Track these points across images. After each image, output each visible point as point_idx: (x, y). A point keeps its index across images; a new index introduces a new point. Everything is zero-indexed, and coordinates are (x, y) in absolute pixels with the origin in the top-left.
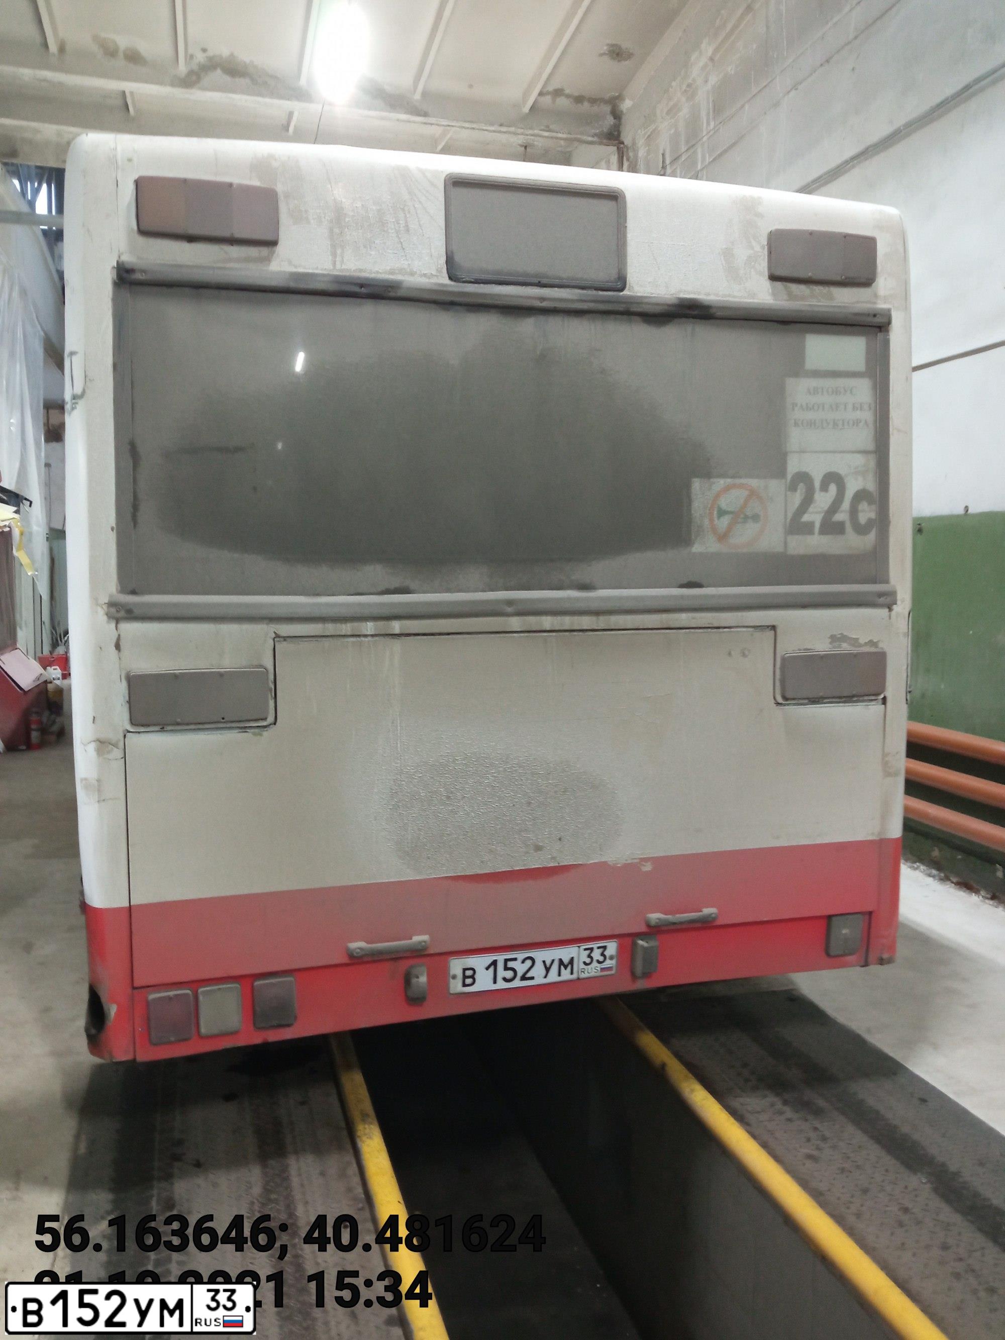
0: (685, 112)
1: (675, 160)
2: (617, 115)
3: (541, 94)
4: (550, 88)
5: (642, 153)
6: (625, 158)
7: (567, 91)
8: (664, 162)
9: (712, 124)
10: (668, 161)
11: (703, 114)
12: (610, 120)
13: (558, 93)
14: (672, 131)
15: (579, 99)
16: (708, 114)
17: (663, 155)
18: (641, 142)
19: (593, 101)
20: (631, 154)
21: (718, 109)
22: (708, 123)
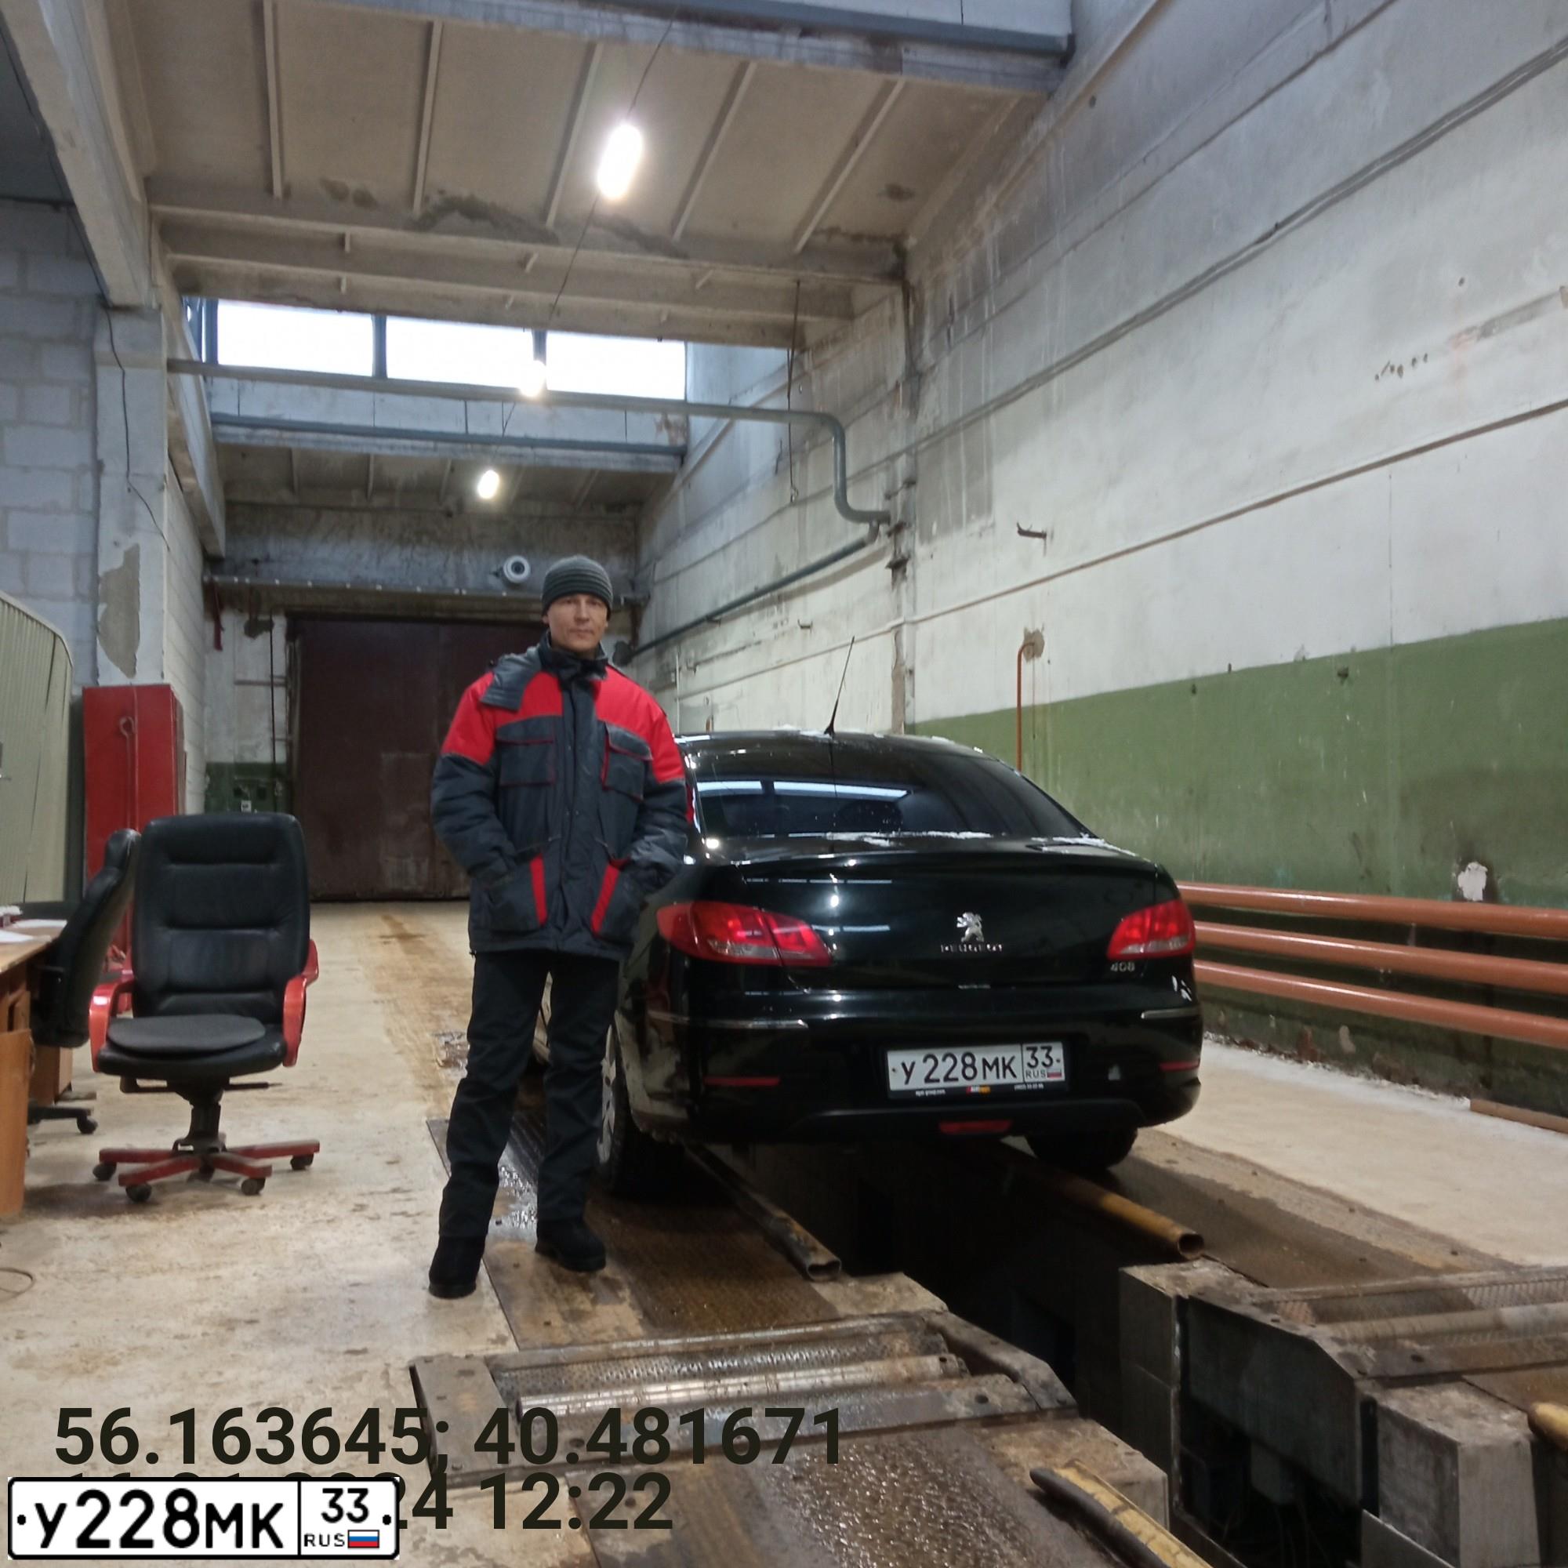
0: (972, 257)
1: (963, 307)
2: (901, 253)
3: (815, 233)
4: (826, 225)
5: (928, 295)
6: (911, 301)
7: (843, 229)
8: (951, 306)
9: (999, 274)
10: (956, 308)
11: (990, 260)
12: (892, 259)
13: (833, 231)
14: (959, 275)
15: (857, 238)
16: (994, 262)
17: (951, 301)
18: (927, 284)
19: (873, 239)
20: (917, 296)
21: (1004, 260)
22: (995, 271)
